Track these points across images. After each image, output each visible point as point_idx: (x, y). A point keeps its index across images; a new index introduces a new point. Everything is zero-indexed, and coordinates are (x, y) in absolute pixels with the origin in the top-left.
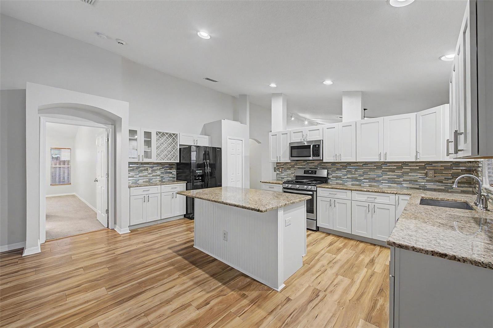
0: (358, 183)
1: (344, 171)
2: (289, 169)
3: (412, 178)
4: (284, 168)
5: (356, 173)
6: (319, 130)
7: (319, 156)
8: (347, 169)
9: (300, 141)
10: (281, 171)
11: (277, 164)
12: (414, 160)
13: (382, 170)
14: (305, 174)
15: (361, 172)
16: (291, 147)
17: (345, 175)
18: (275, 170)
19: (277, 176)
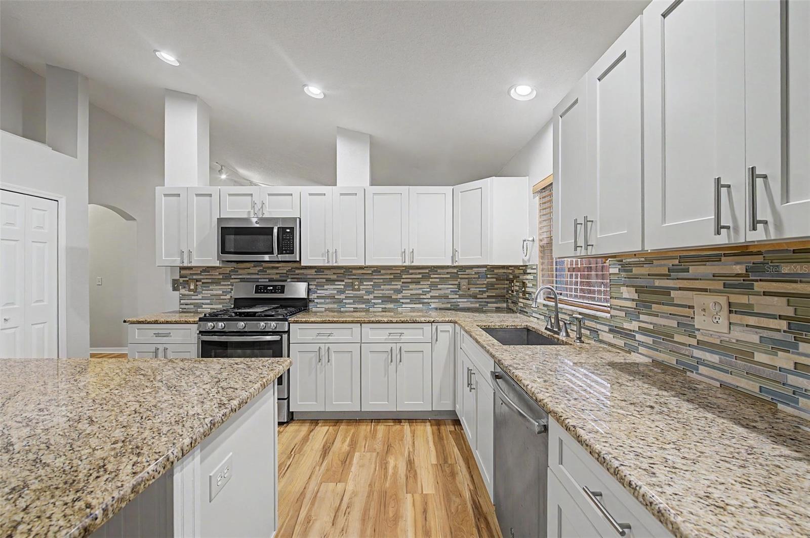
0: (364, 306)
1: (340, 285)
2: (217, 282)
3: (442, 292)
4: (203, 281)
5: (361, 287)
6: (291, 195)
7: (293, 253)
8: (346, 281)
9: (245, 216)
10: (192, 287)
11: (183, 272)
12: (450, 264)
13: (402, 280)
14: (259, 293)
15: (368, 284)
16: (222, 228)
17: (341, 292)
18: (176, 286)
19: (182, 301)
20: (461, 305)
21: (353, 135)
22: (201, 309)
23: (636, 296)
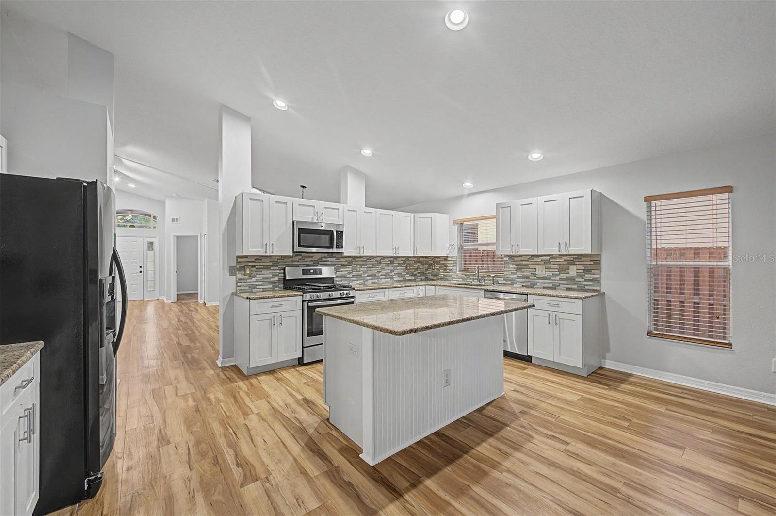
1: (349, 268)
2: (267, 268)
3: (399, 271)
4: (256, 267)
5: (361, 269)
6: (338, 209)
7: (342, 248)
8: (353, 265)
10: (248, 272)
11: (239, 260)
12: (412, 255)
13: (382, 265)
14: (305, 275)
15: (364, 267)
16: (299, 228)
17: (349, 273)
18: (232, 271)
19: (239, 284)
20: (407, 278)
21: (358, 173)
22: (255, 290)
23: (516, 267)
